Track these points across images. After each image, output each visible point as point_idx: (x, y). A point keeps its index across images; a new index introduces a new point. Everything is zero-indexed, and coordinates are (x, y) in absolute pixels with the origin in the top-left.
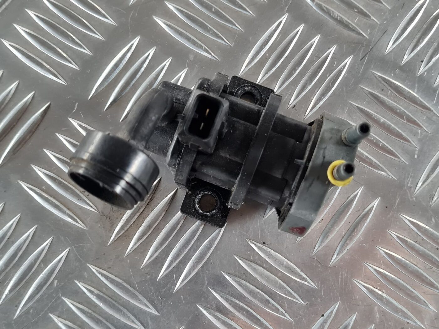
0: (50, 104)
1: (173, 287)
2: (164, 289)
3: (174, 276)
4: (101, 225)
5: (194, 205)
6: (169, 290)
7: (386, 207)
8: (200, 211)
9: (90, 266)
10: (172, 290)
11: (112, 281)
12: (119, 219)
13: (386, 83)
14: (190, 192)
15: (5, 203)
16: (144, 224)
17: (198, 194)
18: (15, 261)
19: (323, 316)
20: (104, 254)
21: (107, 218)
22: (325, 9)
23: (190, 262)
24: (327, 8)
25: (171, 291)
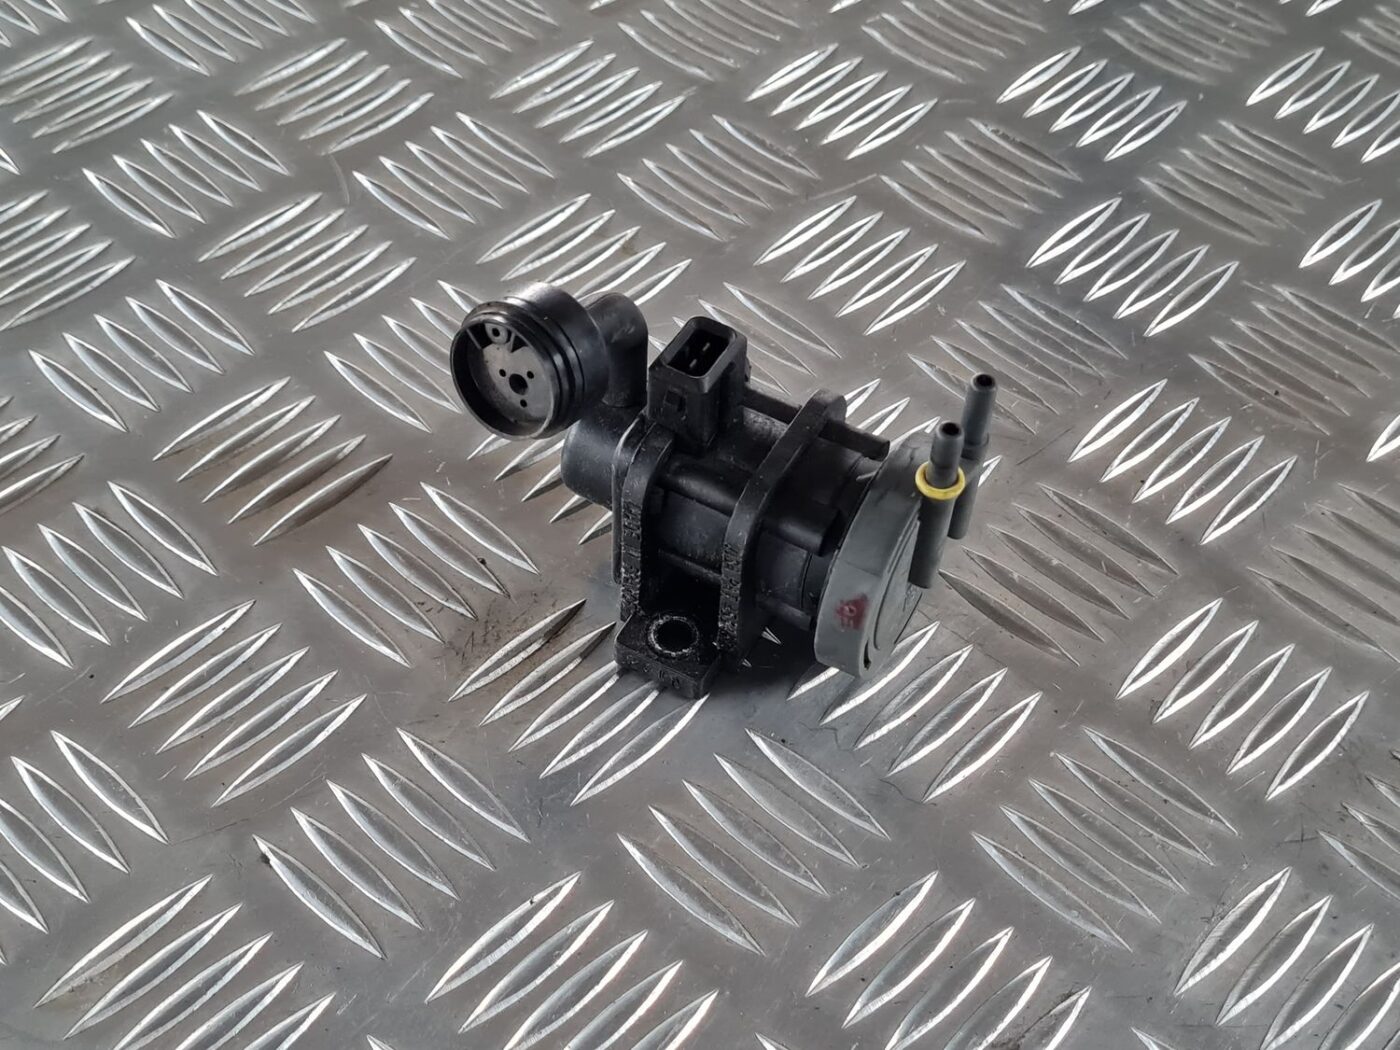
0: (391, 458)
1: (571, 794)
2: (553, 796)
3: (579, 774)
4: (442, 664)
5: (646, 635)
6: (562, 798)
7: (1056, 711)
8: (657, 647)
9: (401, 733)
10: (568, 800)
11: (441, 766)
12: (483, 659)
13: (1067, 504)
14: (642, 612)
15: (255, 602)
16: (534, 674)
17: (657, 618)
18: (246, 702)
19: (898, 894)
20: (437, 716)
21: (457, 654)
22: (954, 379)
23: (618, 754)
24: (957, 379)
25: (565, 802)
